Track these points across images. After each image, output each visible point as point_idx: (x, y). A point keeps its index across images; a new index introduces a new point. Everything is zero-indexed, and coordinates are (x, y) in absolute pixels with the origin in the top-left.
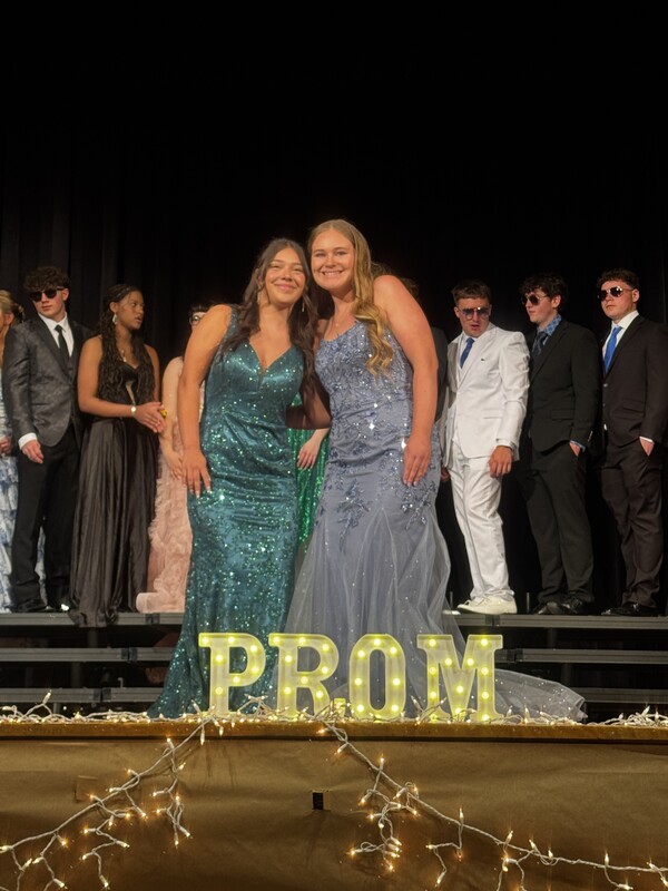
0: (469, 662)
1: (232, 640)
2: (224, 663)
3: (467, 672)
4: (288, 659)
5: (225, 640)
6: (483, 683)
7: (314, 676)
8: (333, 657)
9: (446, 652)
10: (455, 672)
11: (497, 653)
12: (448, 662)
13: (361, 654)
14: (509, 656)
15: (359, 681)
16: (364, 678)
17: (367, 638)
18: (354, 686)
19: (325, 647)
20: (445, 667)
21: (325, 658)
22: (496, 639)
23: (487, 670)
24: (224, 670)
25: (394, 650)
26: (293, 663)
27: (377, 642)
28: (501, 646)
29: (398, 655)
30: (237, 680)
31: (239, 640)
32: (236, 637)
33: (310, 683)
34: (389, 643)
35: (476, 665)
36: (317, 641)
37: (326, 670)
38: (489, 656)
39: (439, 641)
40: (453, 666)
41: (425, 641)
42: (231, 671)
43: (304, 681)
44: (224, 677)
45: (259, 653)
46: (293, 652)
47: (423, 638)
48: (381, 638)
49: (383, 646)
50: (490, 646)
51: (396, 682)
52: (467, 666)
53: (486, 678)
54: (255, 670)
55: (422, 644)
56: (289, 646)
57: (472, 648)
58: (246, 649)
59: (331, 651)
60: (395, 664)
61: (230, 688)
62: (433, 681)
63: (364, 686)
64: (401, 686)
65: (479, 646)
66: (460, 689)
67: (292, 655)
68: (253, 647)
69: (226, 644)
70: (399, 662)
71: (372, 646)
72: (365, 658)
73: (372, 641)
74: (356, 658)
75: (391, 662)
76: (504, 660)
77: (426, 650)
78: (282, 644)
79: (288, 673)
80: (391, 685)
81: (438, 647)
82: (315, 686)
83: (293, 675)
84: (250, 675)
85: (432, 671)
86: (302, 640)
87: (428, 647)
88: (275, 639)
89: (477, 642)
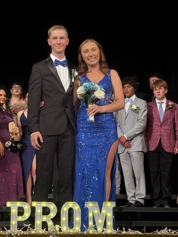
0: (103, 211)
1: (19, 204)
2: (16, 212)
3: (103, 215)
4: (39, 211)
5: (16, 204)
6: (108, 219)
7: (48, 217)
8: (55, 210)
9: (95, 208)
10: (98, 215)
11: (114, 208)
12: (96, 212)
13: (65, 209)
14: (118, 209)
15: (64, 218)
16: (66, 217)
17: (67, 203)
18: (63, 221)
19: (52, 206)
20: (95, 213)
21: (52, 210)
22: (113, 203)
23: (110, 215)
24: (15, 215)
25: (76, 207)
26: (40, 212)
27: (70, 204)
28: (115, 206)
29: (78, 209)
30: (20, 219)
31: (21, 204)
32: (20, 203)
33: (47, 220)
34: (75, 205)
35: (106, 213)
36: (50, 204)
37: (52, 215)
38: (111, 209)
39: (93, 204)
40: (98, 213)
41: (88, 204)
42: (18, 215)
43: (45, 218)
44: (16, 217)
45: (28, 209)
46: (40, 208)
47: (87, 203)
48: (72, 203)
49: (73, 206)
50: (111, 206)
51: (77, 219)
52: (103, 213)
53: (109, 217)
54: (27, 215)
55: (87, 205)
56: (39, 206)
57: (105, 207)
58: (24, 207)
59: (54, 208)
60: (77, 213)
61: (18, 222)
62: (91, 219)
63: (66, 220)
64: (79, 220)
65: (107, 206)
66: (100, 221)
67: (40, 209)
68: (26, 207)
69: (16, 206)
70: (79, 212)
71: (69, 206)
72: (66, 210)
73: (69, 204)
74: (63, 210)
75: (76, 212)
76: (117, 210)
77: (88, 208)
78: (37, 206)
79: (39, 216)
80: (76, 220)
81: (92, 206)
82: (48, 220)
83: (41, 217)
84: (25, 217)
85: (90, 215)
86: (44, 204)
87: (89, 206)
88: (34, 204)
89: (106, 204)
